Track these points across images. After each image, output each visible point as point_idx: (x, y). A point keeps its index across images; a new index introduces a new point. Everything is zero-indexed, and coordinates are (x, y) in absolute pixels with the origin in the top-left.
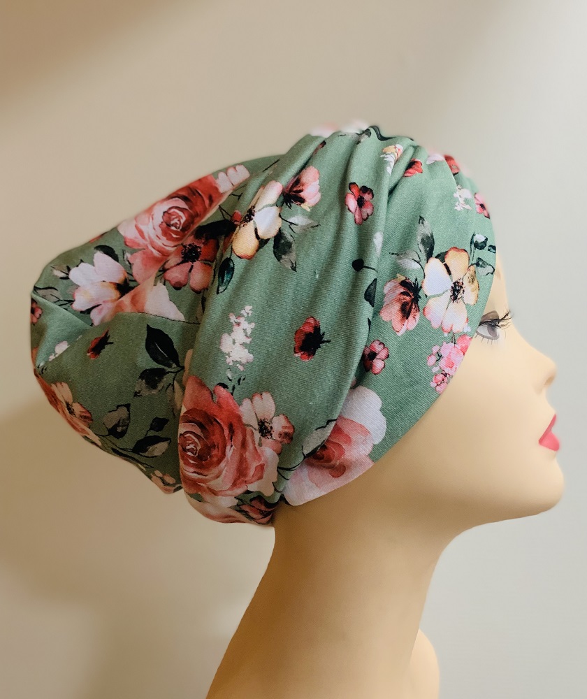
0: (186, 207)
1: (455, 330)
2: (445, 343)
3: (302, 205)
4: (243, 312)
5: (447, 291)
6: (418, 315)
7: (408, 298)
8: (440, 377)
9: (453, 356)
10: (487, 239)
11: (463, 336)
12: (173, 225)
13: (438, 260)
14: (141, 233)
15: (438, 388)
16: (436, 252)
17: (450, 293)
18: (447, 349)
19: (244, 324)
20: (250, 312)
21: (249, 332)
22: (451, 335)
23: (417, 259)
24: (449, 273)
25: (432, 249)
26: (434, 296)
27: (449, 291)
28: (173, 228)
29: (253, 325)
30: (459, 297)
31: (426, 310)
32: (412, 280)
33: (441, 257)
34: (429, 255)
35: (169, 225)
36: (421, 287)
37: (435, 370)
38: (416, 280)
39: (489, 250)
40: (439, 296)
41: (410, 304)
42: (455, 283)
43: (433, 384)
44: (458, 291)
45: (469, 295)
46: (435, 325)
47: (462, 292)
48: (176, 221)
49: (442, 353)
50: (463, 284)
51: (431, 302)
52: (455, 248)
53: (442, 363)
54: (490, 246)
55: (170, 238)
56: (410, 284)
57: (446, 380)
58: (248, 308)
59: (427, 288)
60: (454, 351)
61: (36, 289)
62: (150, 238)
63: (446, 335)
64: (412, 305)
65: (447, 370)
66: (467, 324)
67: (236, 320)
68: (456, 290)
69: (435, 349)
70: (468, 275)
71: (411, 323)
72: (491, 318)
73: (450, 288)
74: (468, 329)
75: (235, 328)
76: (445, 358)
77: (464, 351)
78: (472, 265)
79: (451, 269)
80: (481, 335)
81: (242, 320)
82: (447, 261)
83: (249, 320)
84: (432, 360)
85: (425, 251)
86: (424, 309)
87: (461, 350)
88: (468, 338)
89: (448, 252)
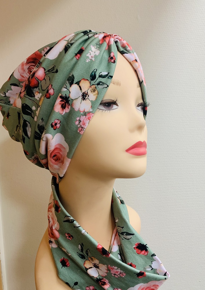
1: (86, 111)
2: (82, 116)
6: (70, 107)
9: (85, 121)
10: (109, 73)
11: (89, 113)
13: (76, 85)
15: (80, 133)
16: (75, 82)
22: (84, 113)
25: (73, 81)
32: (64, 95)
33: (78, 83)
34: (71, 84)
39: (108, 78)
43: (79, 131)
45: (92, 96)
46: (76, 109)
52: (84, 79)
54: (110, 76)
56: (63, 97)
60: (85, 119)
65: (83, 126)
70: (90, 89)
73: (81, 95)
74: (91, 110)
76: (82, 122)
78: (93, 85)
85: (69, 83)
86: (72, 104)
87: (88, 118)
88: (91, 113)
89: (80, 81)
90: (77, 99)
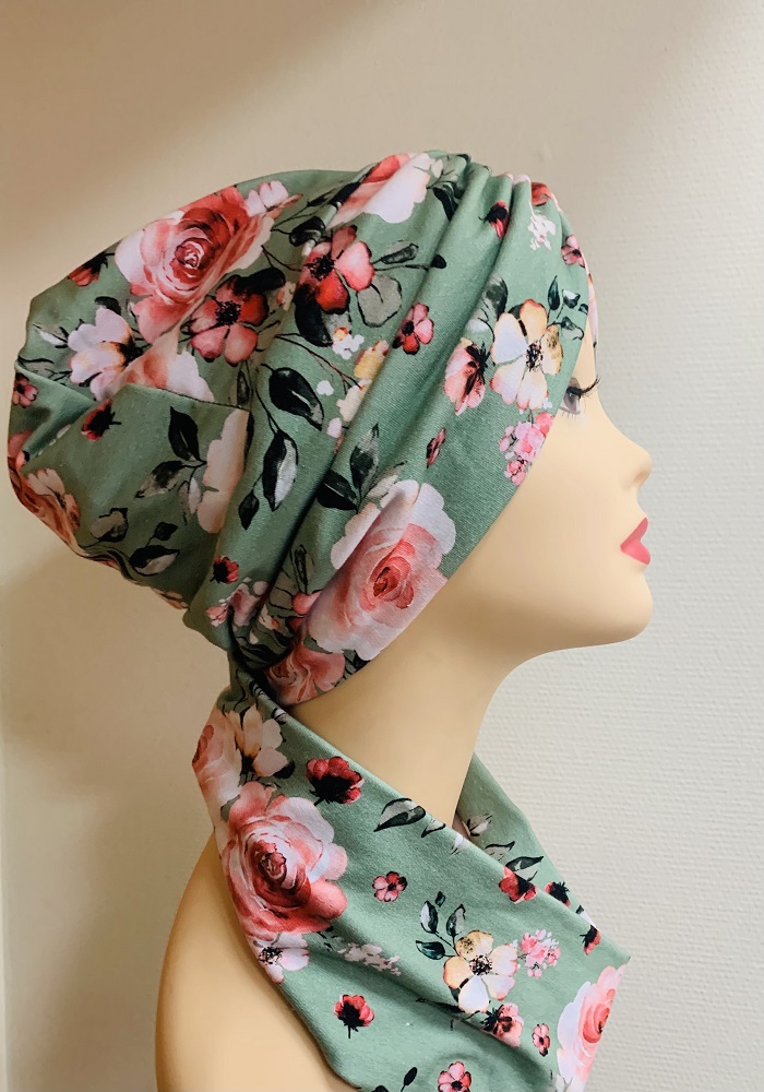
0: (205, 237)
1: (532, 406)
2: (520, 423)
5: (522, 356)
6: (483, 389)
7: (474, 370)
8: (516, 465)
9: (530, 438)
10: (578, 297)
11: (543, 413)
12: (187, 262)
13: (511, 316)
14: (149, 275)
15: (514, 478)
16: (508, 306)
17: (525, 359)
18: (523, 430)
22: (527, 412)
23: (485, 318)
24: (524, 332)
25: (504, 301)
26: (505, 364)
27: (525, 357)
28: (188, 266)
30: (537, 363)
31: (494, 381)
32: (479, 347)
33: (516, 311)
34: (500, 310)
35: (182, 262)
36: (489, 353)
37: (509, 456)
38: (484, 344)
39: (580, 310)
41: (474, 377)
42: (531, 346)
43: (508, 474)
44: (536, 356)
45: (549, 361)
46: (508, 399)
47: (540, 357)
48: (191, 256)
49: (517, 434)
50: (541, 347)
51: (501, 372)
52: (531, 301)
53: (518, 447)
54: (583, 305)
55: (185, 280)
56: (477, 351)
57: (523, 467)
59: (496, 356)
60: (532, 432)
61: (20, 360)
62: (157, 279)
63: (521, 412)
64: (476, 377)
65: (524, 456)
66: (547, 398)
68: (533, 354)
69: (509, 431)
70: (546, 336)
71: (474, 400)
73: (526, 352)
74: (548, 405)
76: (521, 442)
77: (545, 432)
78: (554, 324)
79: (526, 327)
82: (522, 317)
84: (506, 442)
85: (494, 306)
86: (491, 382)
87: (541, 431)
88: (548, 415)
89: (522, 305)
90: (511, 362)
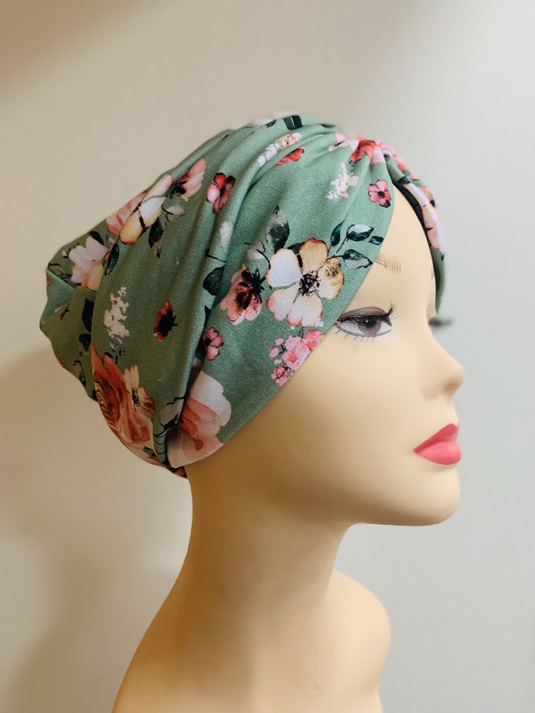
1: (304, 324)
2: (290, 337)
3: (182, 196)
4: (119, 292)
5: (295, 283)
6: (260, 307)
7: (245, 289)
8: (281, 370)
9: (297, 351)
10: (372, 230)
11: (313, 330)
14: (120, 221)
15: (278, 381)
17: (298, 286)
18: (292, 343)
19: (120, 303)
20: (125, 293)
21: (125, 310)
22: (299, 329)
23: (262, 250)
24: (301, 264)
25: (285, 238)
26: (280, 288)
27: (298, 284)
29: (127, 305)
30: (310, 290)
31: (270, 301)
32: (253, 272)
36: (264, 278)
37: (277, 362)
38: (257, 270)
39: (371, 241)
40: (285, 288)
41: (247, 295)
42: (305, 276)
44: (310, 285)
46: (280, 316)
47: (315, 285)
49: (287, 346)
50: (317, 277)
51: (276, 294)
53: (286, 356)
54: (375, 237)
56: (249, 274)
57: (286, 373)
58: (123, 289)
59: (273, 279)
60: (300, 346)
61: (50, 264)
63: (293, 328)
64: (250, 296)
66: (320, 319)
67: (115, 299)
68: (307, 284)
69: (279, 342)
71: (250, 314)
72: (361, 314)
73: (299, 281)
75: (113, 306)
76: (289, 352)
77: (311, 347)
79: (304, 261)
80: (345, 331)
81: (118, 299)
82: (302, 253)
83: (124, 300)
84: (275, 352)
88: (318, 333)
